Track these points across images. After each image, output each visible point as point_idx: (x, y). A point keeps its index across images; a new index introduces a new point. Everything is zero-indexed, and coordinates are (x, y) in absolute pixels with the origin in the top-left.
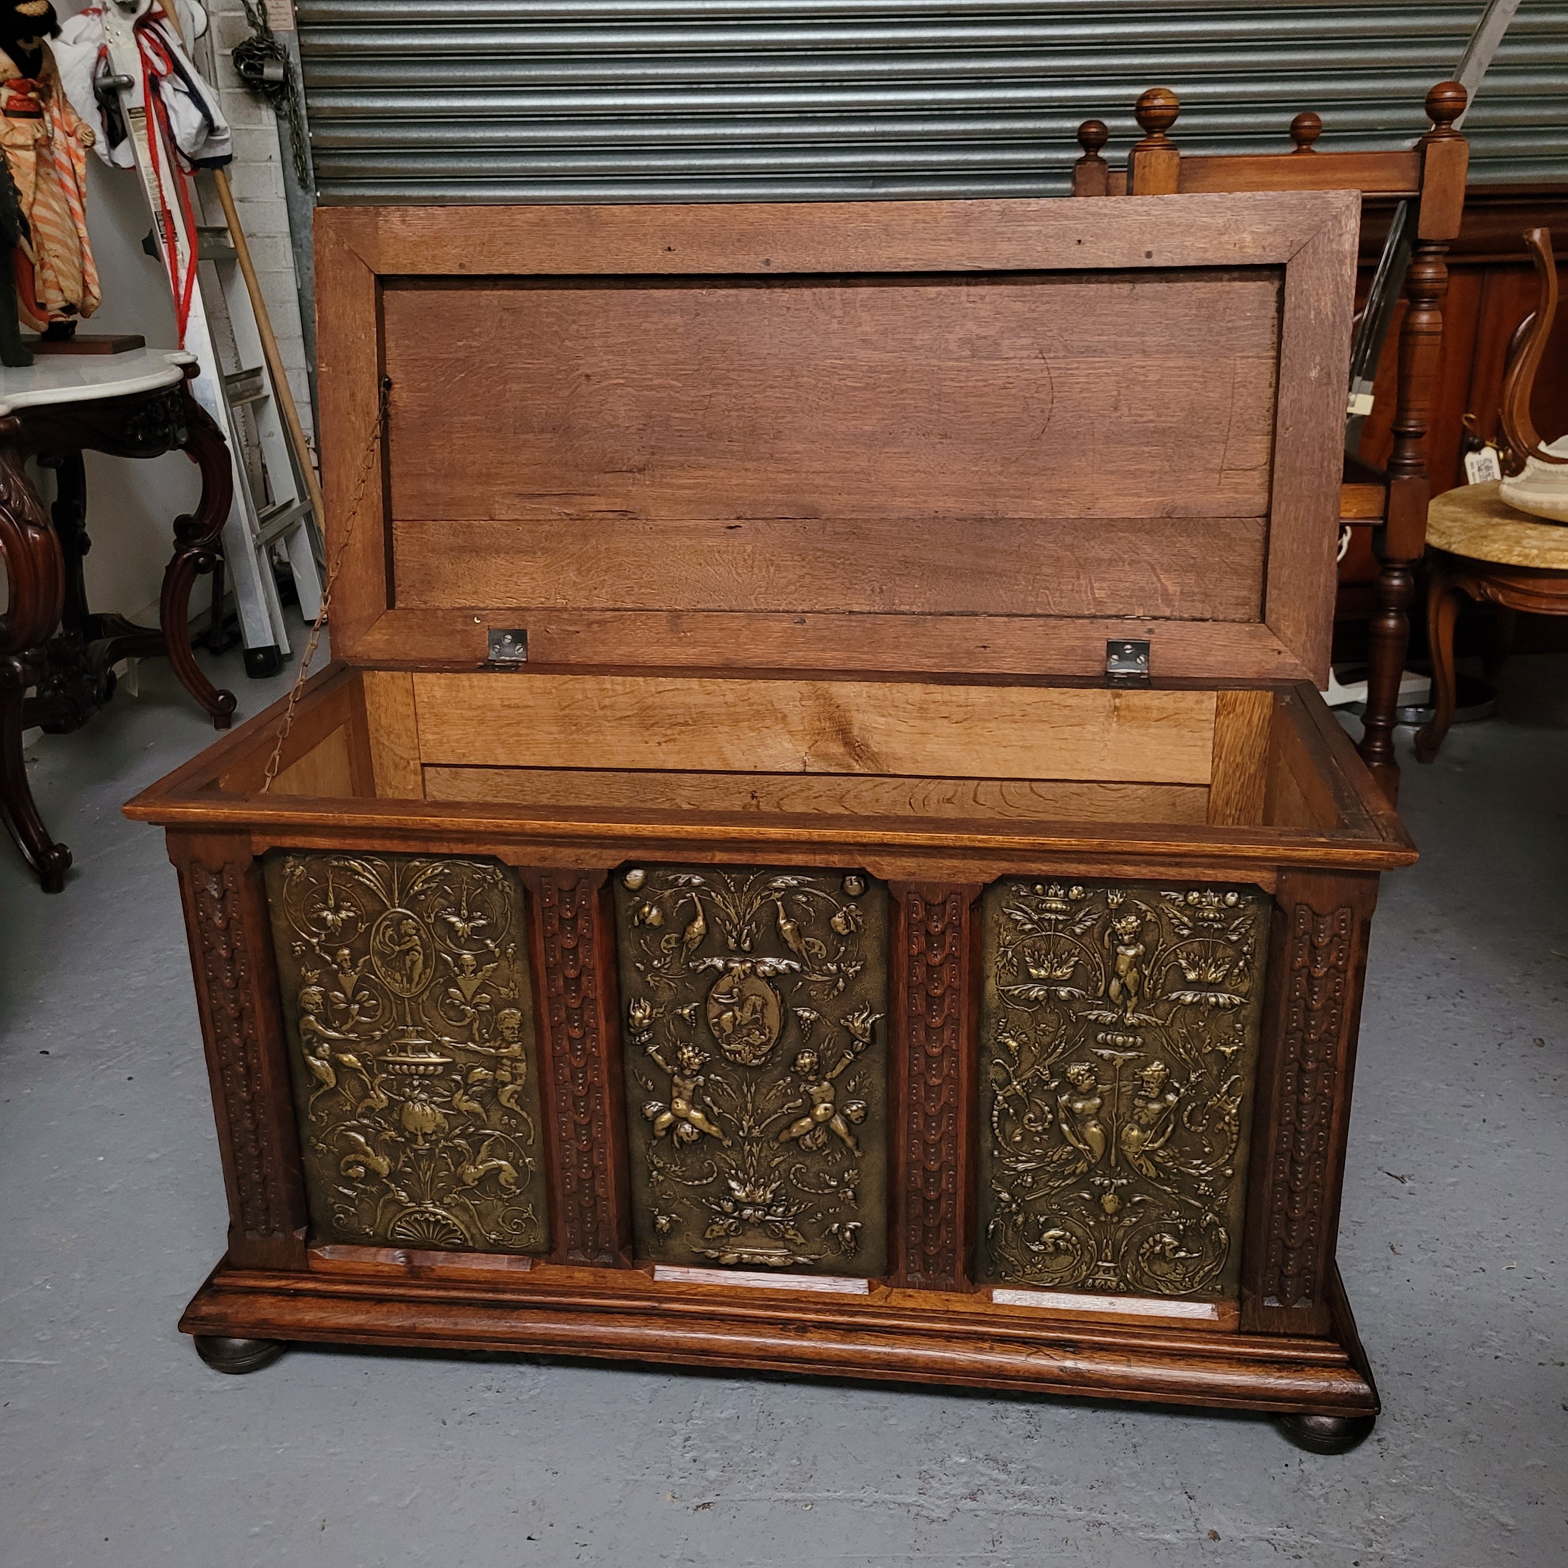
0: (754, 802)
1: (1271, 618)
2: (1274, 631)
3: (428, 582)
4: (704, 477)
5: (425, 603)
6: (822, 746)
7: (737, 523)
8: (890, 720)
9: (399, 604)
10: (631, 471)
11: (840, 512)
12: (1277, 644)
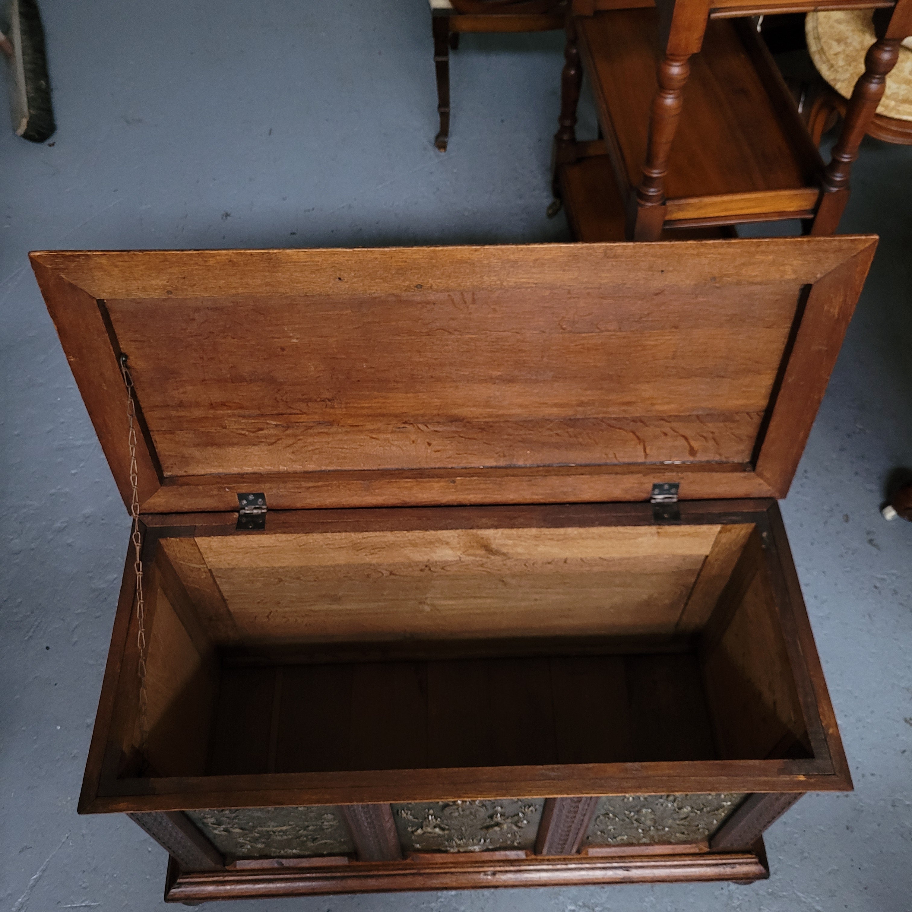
0: (427, 568)
1: (759, 469)
2: (760, 475)
3: (185, 460)
4: (378, 403)
5: (185, 472)
6: (471, 551)
7: (404, 425)
8: (516, 541)
9: (166, 474)
10: (323, 401)
11: (477, 418)
12: (760, 481)
